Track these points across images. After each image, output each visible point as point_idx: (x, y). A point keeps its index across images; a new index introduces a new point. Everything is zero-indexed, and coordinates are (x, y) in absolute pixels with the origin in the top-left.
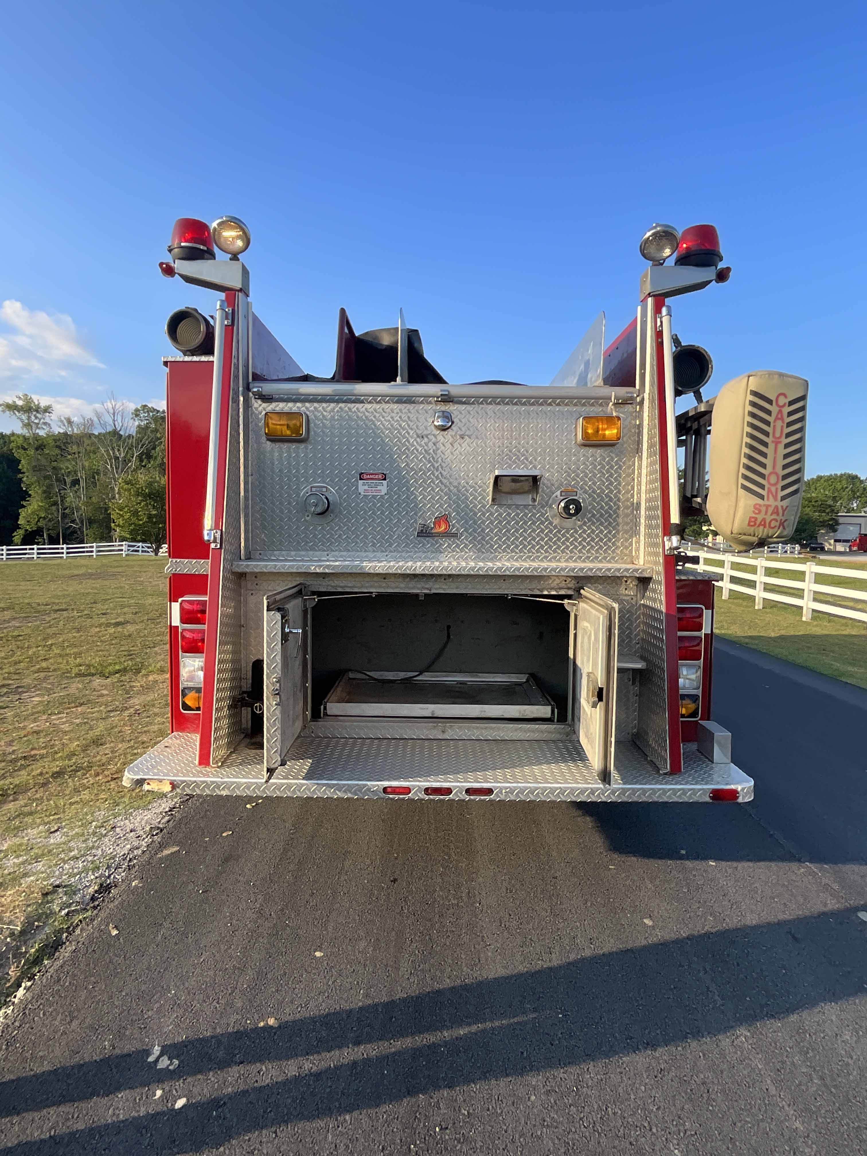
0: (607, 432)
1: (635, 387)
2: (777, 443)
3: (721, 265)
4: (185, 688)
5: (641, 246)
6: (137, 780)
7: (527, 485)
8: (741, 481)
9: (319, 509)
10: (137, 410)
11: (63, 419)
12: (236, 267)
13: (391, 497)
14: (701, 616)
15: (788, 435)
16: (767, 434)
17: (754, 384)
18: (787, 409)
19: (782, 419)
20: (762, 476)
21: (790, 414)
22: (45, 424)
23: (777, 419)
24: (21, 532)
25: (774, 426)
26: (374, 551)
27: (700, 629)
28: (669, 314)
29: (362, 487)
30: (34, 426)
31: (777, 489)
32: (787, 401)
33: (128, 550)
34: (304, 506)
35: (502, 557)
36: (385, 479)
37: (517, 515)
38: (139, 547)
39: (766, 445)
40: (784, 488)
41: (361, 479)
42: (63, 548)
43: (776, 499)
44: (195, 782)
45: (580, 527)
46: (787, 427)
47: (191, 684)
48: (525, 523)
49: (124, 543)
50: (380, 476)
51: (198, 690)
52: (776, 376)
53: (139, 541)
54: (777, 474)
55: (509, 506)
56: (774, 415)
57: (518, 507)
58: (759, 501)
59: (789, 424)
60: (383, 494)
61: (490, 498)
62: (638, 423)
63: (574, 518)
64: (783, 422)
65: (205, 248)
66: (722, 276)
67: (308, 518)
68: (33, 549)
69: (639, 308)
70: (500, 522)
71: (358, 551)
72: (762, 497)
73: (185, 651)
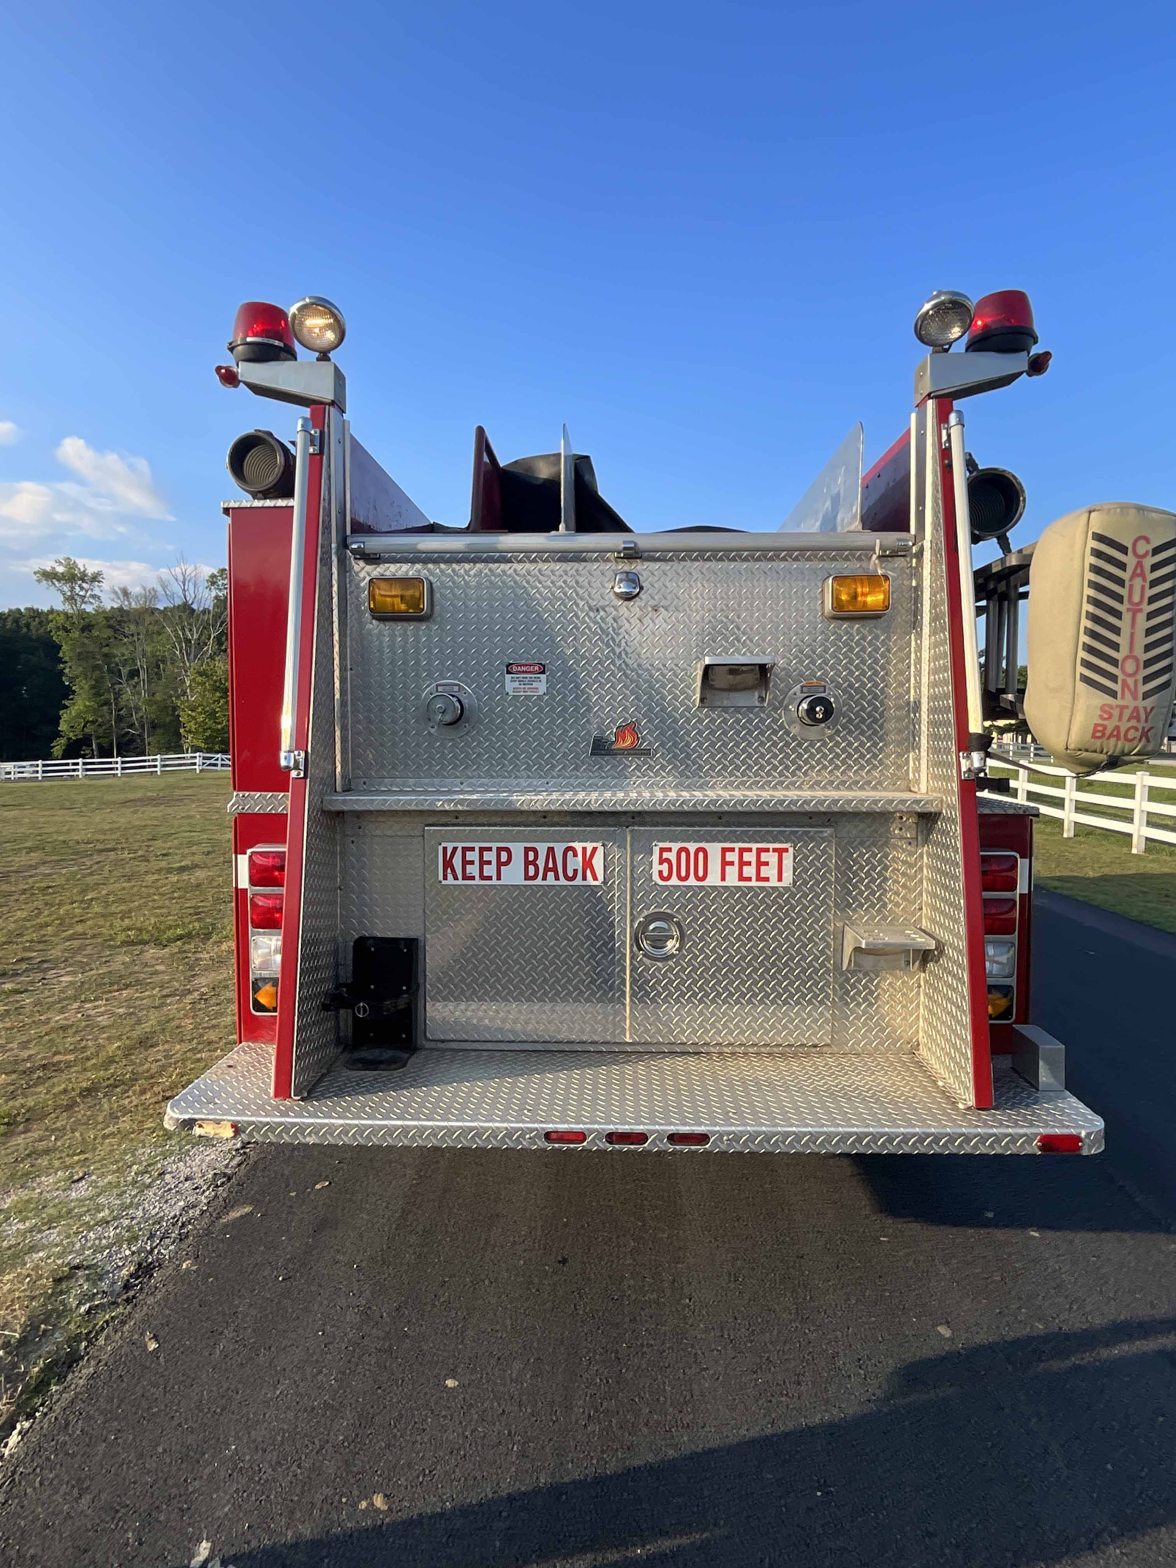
0: (869, 599)
1: (908, 530)
2: (1135, 612)
3: (1035, 350)
4: (256, 980)
5: (916, 325)
6: (184, 1120)
7: (751, 678)
8: (1081, 670)
9: (448, 718)
10: (213, 576)
11: (117, 589)
12: (327, 369)
13: (553, 698)
14: (1014, 867)
15: (1152, 600)
16: (1119, 598)
17: (1097, 523)
18: (1150, 561)
19: (1143, 575)
20: (1114, 662)
21: (1155, 567)
22: (93, 596)
23: (1134, 575)
24: (63, 741)
25: (1131, 586)
26: (529, 777)
27: (1013, 889)
28: (961, 423)
29: (510, 684)
30: (79, 599)
31: (1136, 682)
32: (1150, 547)
33: (204, 764)
34: (426, 713)
35: (715, 783)
36: (543, 672)
37: (738, 721)
38: (217, 759)
39: (1118, 615)
40: (1147, 679)
41: (508, 672)
42: (117, 763)
43: (1135, 698)
44: (268, 1123)
45: (831, 738)
46: (1151, 587)
47: (265, 974)
48: (750, 733)
49: (197, 754)
50: (537, 668)
51: (274, 982)
52: (1132, 512)
53: (217, 752)
54: (1136, 659)
55: (725, 709)
56: (1130, 569)
57: (738, 709)
58: (1109, 700)
59: (1154, 583)
60: (541, 693)
61: (698, 696)
62: (914, 584)
63: (823, 725)
64: (1144, 579)
65: (282, 345)
66: (1038, 365)
67: (432, 731)
68: (77, 764)
69: (913, 416)
70: (713, 733)
71: (505, 777)
72: (1113, 694)
73: (256, 925)
